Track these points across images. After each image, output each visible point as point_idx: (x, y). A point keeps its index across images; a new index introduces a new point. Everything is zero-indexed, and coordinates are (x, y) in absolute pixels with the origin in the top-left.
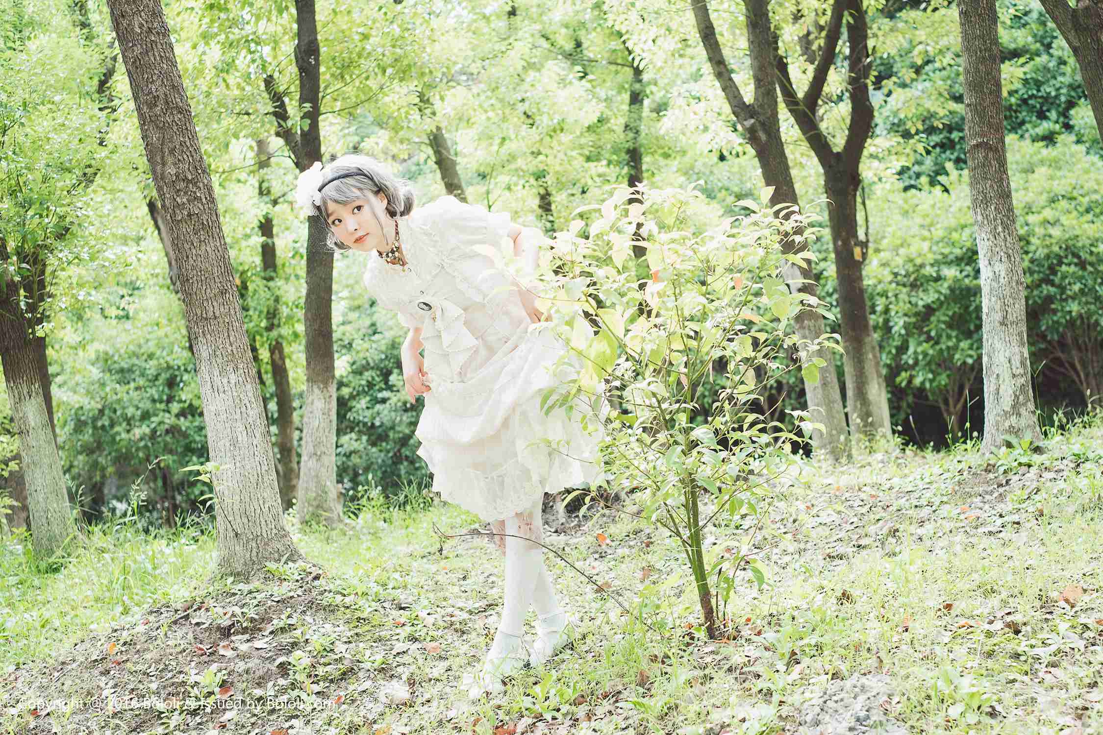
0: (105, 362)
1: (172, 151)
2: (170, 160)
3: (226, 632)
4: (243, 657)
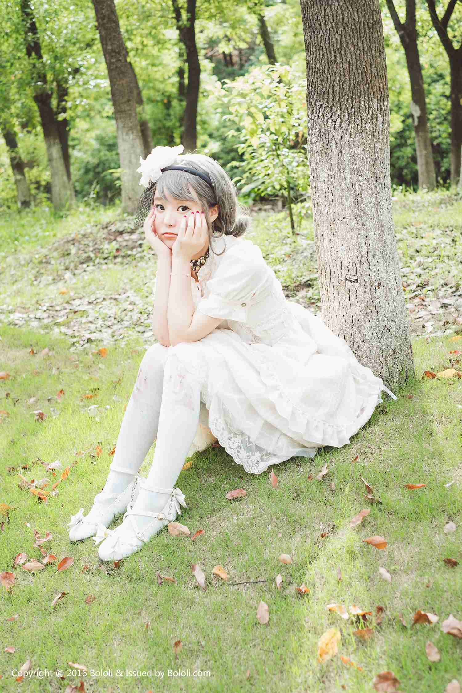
0: (101, 140)
1: (110, 39)
2: (109, 43)
3: (121, 233)
4: (126, 241)
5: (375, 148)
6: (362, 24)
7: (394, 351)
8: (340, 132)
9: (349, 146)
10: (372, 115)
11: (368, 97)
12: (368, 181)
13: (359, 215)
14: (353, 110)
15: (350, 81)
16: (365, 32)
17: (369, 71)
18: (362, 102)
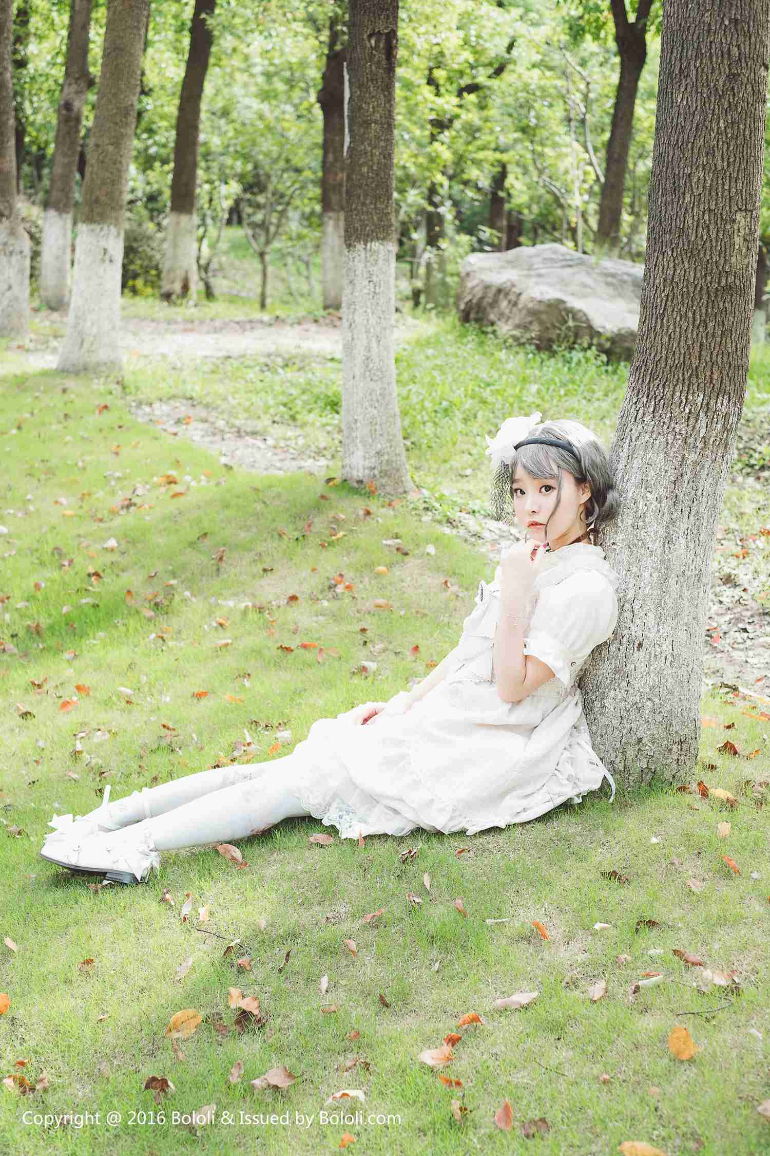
5: (683, 458)
6: (698, 288)
7: (640, 740)
8: (640, 427)
9: (645, 450)
10: (690, 413)
11: (689, 389)
12: (660, 502)
13: (635, 545)
14: (662, 402)
15: (667, 361)
16: (701, 298)
17: (697, 354)
18: (678, 394)
